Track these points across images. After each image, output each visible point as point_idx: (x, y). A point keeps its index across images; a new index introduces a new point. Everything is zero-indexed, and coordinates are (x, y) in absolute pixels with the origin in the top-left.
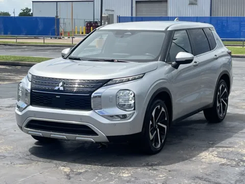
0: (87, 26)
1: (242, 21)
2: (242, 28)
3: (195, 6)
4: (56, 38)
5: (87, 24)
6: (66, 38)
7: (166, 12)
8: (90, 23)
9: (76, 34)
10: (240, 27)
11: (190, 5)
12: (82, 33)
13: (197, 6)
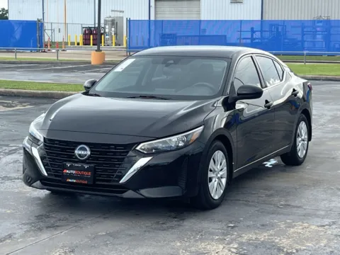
0: (85, 34)
1: (305, 27)
2: (305, 37)
3: (239, 4)
4: (38, 51)
5: (85, 31)
6: (54, 51)
7: (199, 13)
8: (89, 29)
9: (69, 45)
10: (303, 35)
11: (233, 5)
12: (78, 44)
13: (242, 5)
